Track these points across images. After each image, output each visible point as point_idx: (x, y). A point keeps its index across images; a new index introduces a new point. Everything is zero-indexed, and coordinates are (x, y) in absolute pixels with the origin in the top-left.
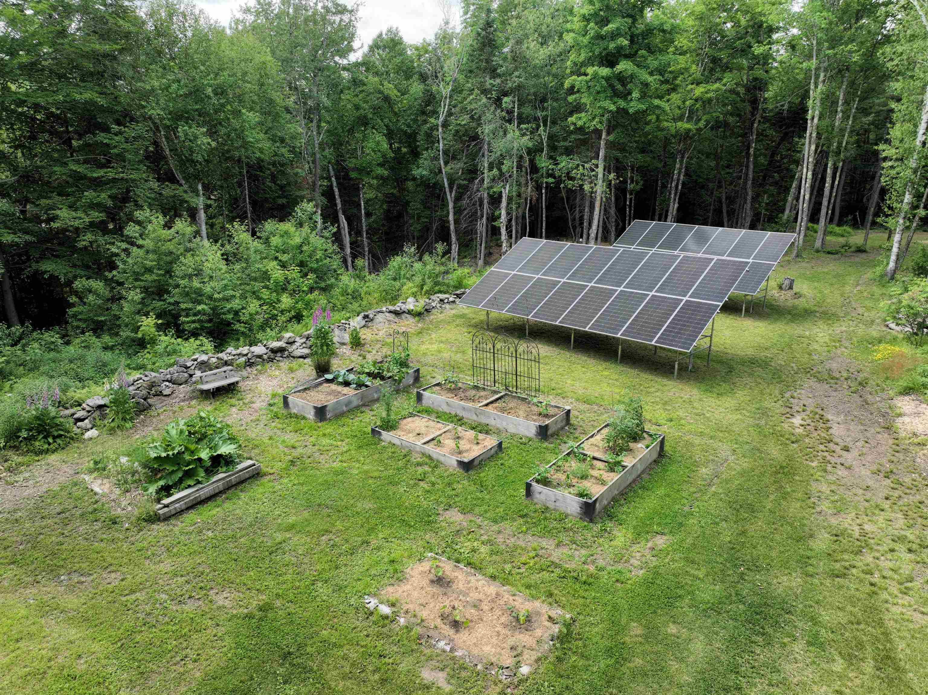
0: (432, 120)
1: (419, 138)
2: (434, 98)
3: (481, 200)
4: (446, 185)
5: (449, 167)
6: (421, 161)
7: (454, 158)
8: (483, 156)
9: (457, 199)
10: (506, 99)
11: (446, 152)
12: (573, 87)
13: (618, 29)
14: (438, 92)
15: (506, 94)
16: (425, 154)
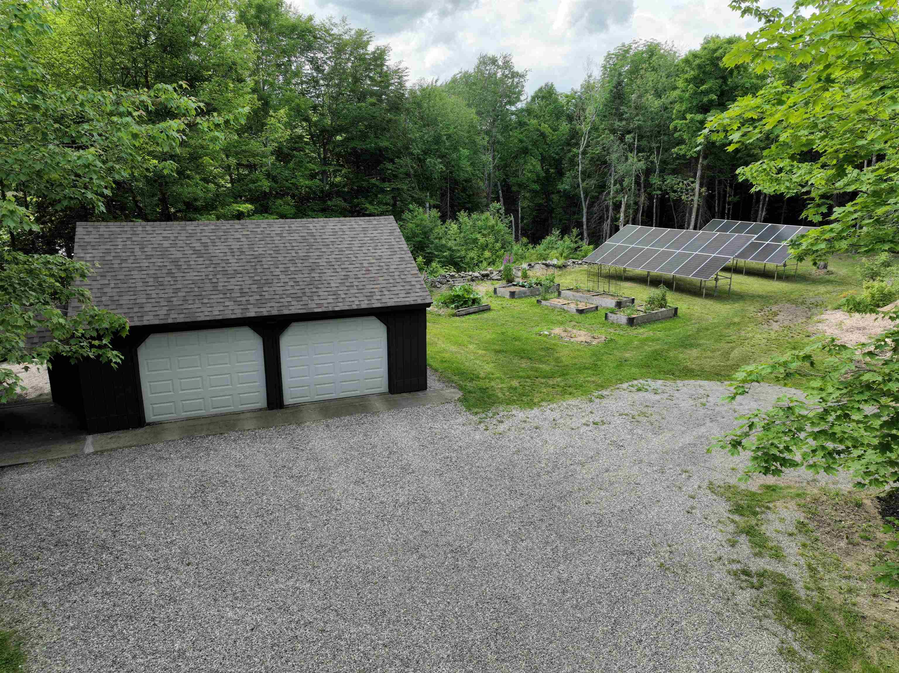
0: (575, 150)
1: (564, 162)
2: (577, 133)
3: (607, 207)
4: (582, 196)
5: (585, 183)
6: (564, 179)
7: (589, 177)
8: (610, 175)
9: (590, 206)
10: (628, 136)
11: (583, 173)
12: (676, 127)
13: (710, 88)
14: (580, 129)
15: (629, 132)
16: (568, 174)
